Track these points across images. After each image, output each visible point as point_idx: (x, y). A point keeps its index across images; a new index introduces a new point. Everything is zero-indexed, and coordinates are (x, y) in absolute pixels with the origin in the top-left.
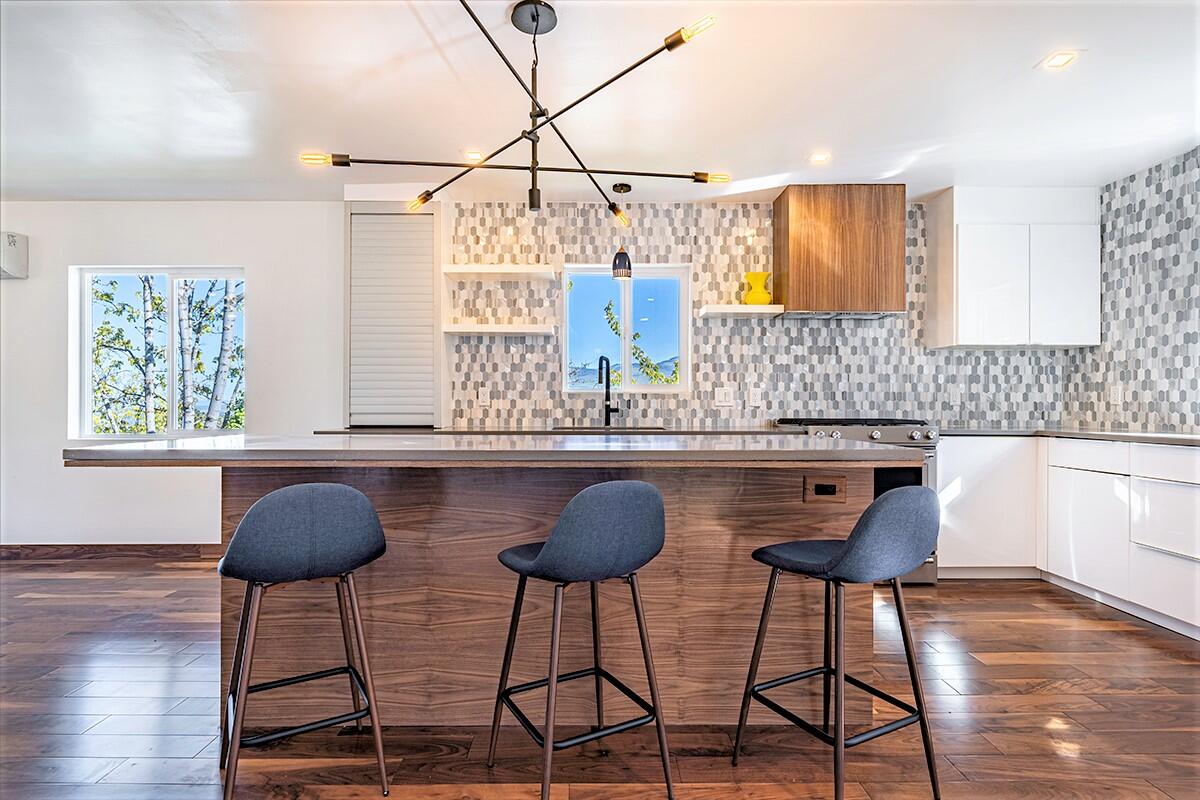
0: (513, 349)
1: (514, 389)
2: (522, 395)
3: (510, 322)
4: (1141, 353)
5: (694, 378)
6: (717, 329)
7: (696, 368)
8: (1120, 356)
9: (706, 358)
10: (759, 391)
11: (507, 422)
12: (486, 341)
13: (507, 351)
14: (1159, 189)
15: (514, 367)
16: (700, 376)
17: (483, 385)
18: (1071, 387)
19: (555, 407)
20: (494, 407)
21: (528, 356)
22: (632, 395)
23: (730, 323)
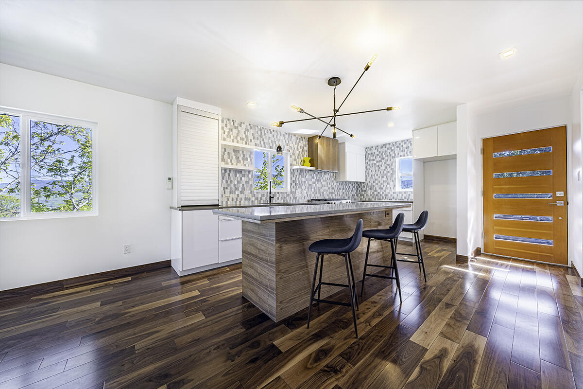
0: (238, 175)
1: (238, 190)
2: (241, 192)
3: (236, 165)
4: (374, 184)
5: (291, 187)
6: (296, 173)
7: (291, 184)
8: (370, 184)
9: (294, 181)
11: (236, 202)
12: (228, 171)
13: (236, 176)
14: (378, 151)
15: (238, 182)
16: (292, 186)
17: (227, 188)
18: (358, 191)
19: (252, 197)
20: (231, 197)
21: (243, 178)
22: (275, 193)
23: (299, 171)
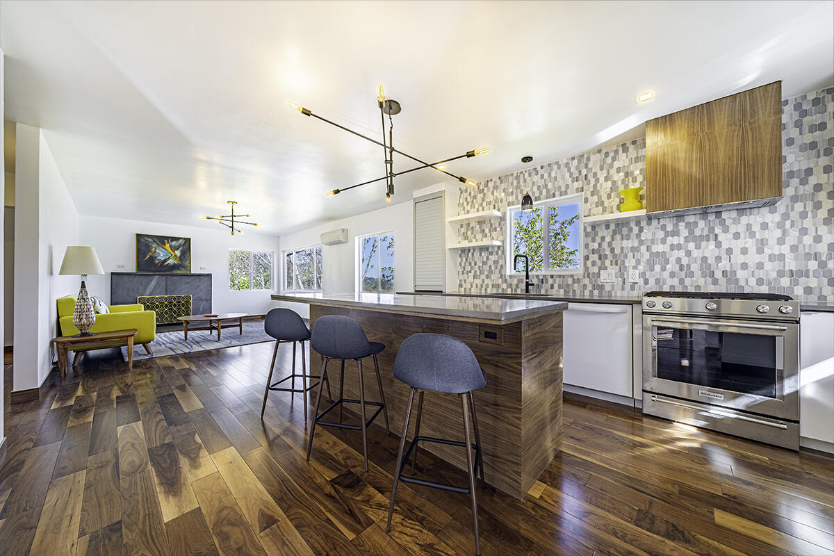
0: (483, 254)
1: (484, 274)
2: (487, 277)
3: (482, 240)
5: (585, 264)
6: (602, 232)
7: (587, 258)
9: (593, 251)
10: (637, 272)
11: (481, 290)
12: (472, 251)
13: (481, 255)
15: (484, 263)
16: (589, 263)
17: (470, 272)
19: (503, 283)
20: (475, 283)
21: (490, 257)
22: (544, 276)
23: (613, 227)
